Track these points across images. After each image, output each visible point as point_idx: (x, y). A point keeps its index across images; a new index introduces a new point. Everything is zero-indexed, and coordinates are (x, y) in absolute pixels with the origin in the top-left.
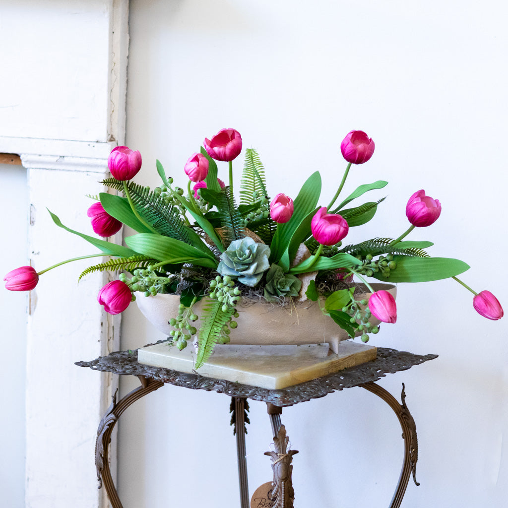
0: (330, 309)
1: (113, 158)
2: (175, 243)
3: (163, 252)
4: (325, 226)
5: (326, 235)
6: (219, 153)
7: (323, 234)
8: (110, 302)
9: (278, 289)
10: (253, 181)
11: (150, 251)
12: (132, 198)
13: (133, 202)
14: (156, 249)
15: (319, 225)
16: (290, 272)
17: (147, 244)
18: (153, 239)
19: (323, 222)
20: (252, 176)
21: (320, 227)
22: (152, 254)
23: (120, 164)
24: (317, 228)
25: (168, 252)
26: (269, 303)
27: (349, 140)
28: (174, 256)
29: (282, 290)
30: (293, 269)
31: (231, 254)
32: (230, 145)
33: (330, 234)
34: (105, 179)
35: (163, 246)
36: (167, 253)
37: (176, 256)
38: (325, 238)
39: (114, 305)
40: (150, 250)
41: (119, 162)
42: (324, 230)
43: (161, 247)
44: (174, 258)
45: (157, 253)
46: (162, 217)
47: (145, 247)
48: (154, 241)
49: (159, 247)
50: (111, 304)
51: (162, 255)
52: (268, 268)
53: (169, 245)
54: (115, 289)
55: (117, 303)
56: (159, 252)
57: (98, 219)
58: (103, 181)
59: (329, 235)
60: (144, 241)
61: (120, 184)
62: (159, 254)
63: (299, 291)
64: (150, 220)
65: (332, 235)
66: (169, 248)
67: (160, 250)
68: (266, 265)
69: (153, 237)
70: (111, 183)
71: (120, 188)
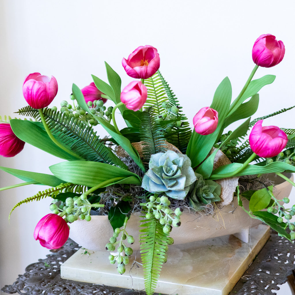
0: (255, 211)
1: (30, 88)
2: (101, 166)
3: (92, 177)
4: (268, 140)
5: (269, 149)
6: (141, 72)
7: (267, 148)
8: (51, 240)
9: (203, 197)
10: (153, 89)
11: (79, 179)
12: (47, 123)
13: (49, 127)
14: (84, 176)
15: (261, 140)
16: (210, 178)
17: (76, 171)
18: (81, 166)
19: (265, 137)
20: (152, 84)
21: (262, 142)
22: (82, 181)
23: (39, 93)
24: (259, 143)
25: (95, 176)
26: (197, 213)
27: (265, 46)
28: (102, 179)
29: (207, 197)
30: (214, 176)
31: (157, 170)
32: (152, 64)
33: (274, 148)
34: (20, 109)
35: (91, 172)
36: (95, 178)
37: (105, 179)
38: (268, 152)
39: (55, 243)
40: (79, 177)
41: (37, 92)
42: (267, 144)
43: (89, 173)
44: (104, 181)
45: (86, 180)
46: (80, 139)
47: (74, 175)
48: (82, 168)
49: (87, 173)
50: (52, 242)
51: (91, 181)
52: (195, 180)
53: (95, 170)
54: (54, 225)
55: (58, 240)
56: (87, 178)
57: (3, 142)
58: (18, 111)
59: (272, 149)
60: (72, 169)
61: (35, 111)
62: (88, 180)
63: (219, 195)
64: (66, 142)
65: (276, 148)
66: (97, 172)
67: (88, 175)
68: (193, 177)
69: (81, 164)
70: (26, 111)
71: (35, 115)
